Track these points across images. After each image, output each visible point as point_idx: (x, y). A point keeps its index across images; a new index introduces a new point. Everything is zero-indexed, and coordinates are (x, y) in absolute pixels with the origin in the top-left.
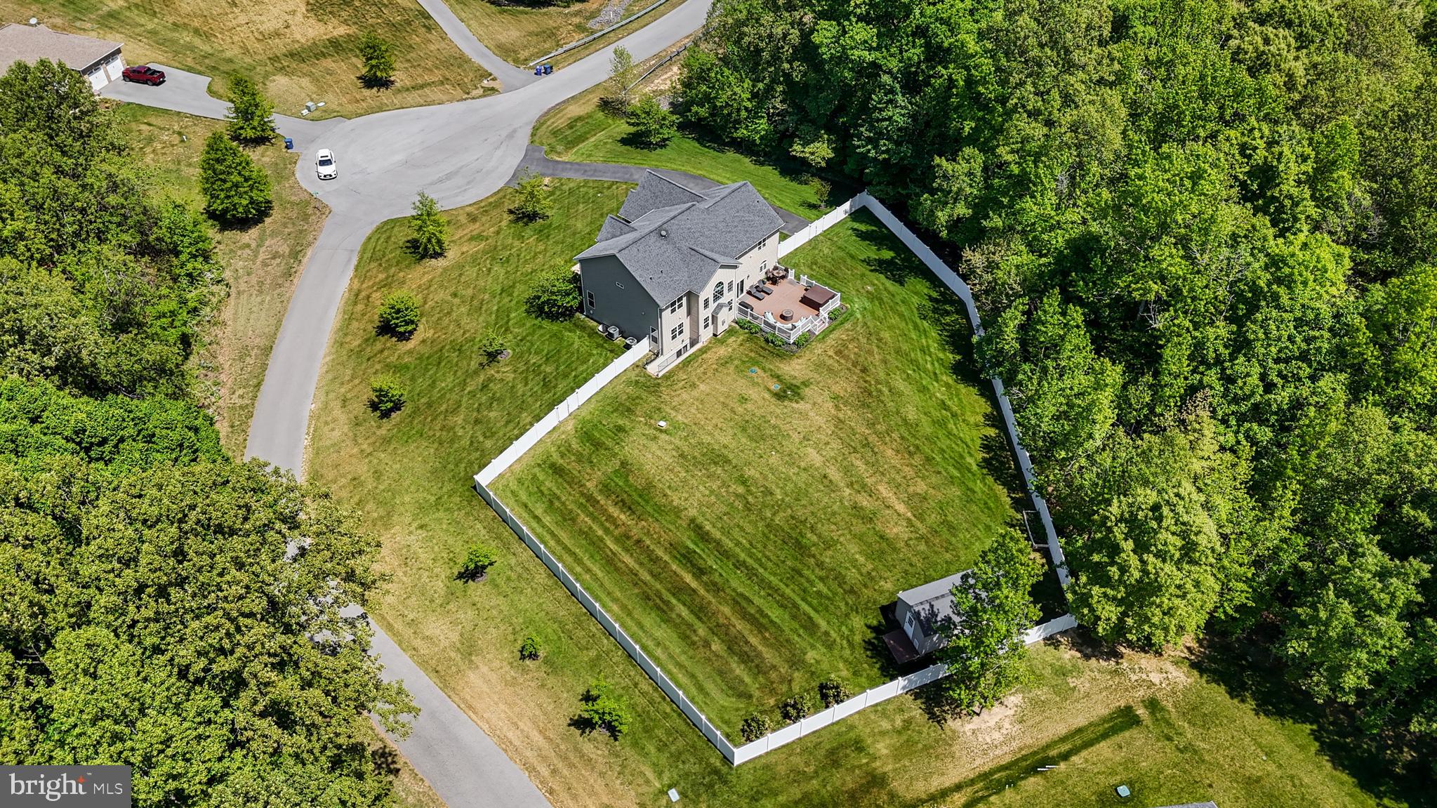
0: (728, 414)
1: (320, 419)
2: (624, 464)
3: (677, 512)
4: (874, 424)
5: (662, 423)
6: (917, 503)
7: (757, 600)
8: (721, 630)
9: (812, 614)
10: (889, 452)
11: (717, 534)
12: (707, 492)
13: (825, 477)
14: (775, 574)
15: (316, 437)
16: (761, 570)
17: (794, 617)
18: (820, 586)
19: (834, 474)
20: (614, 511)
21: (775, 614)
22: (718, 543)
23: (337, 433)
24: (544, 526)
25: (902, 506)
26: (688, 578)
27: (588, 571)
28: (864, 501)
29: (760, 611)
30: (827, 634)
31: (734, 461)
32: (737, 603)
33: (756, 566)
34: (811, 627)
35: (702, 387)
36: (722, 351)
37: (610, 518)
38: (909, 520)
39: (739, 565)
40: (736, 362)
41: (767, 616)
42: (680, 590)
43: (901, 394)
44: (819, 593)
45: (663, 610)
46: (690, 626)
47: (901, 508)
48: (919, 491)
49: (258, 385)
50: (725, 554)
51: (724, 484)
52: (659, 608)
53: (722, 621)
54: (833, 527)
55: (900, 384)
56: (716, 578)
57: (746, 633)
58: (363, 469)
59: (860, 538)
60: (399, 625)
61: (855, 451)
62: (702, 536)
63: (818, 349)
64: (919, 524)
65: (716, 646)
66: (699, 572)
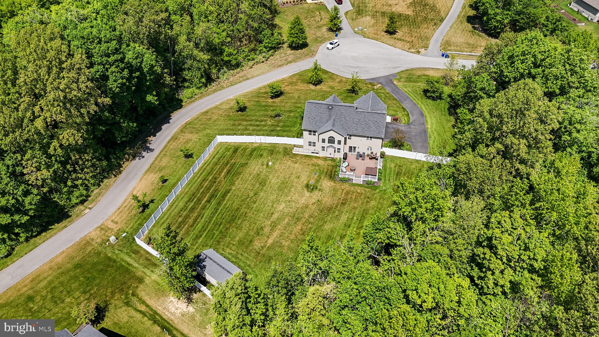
0: (288, 176)
1: (228, 102)
2: (247, 163)
3: (233, 184)
4: (312, 217)
5: (270, 163)
6: (277, 244)
7: (203, 220)
8: (187, 217)
9: (203, 236)
10: (300, 227)
11: (227, 198)
12: (245, 187)
13: (272, 214)
14: (216, 219)
15: (221, 104)
16: (217, 215)
17: (200, 231)
18: (217, 233)
19: (275, 216)
20: (225, 170)
21: (200, 226)
22: (224, 200)
23: (225, 107)
24: (212, 160)
25: (272, 241)
26: (205, 199)
27: (199, 178)
28: (267, 230)
29: (199, 222)
30: (197, 243)
31: (265, 188)
32: (199, 216)
33: (218, 213)
34: (198, 237)
35: (297, 165)
36: (320, 162)
37: (221, 172)
38: (266, 246)
39: (216, 209)
40: (317, 168)
41: (197, 225)
42: (200, 200)
43: (338, 220)
44: (214, 234)
45: (190, 200)
46: (186, 209)
47: (270, 241)
48: (283, 244)
49: (232, 85)
50: (219, 204)
51: (251, 190)
52: (190, 199)
53: (191, 215)
54: (248, 226)
55: (344, 218)
56: (208, 206)
57: (189, 223)
58: (215, 117)
59: (247, 234)
60: (163, 153)
61: (293, 218)
62: (224, 195)
63: (346, 186)
64: (265, 249)
65: (180, 219)
66: (208, 201)
